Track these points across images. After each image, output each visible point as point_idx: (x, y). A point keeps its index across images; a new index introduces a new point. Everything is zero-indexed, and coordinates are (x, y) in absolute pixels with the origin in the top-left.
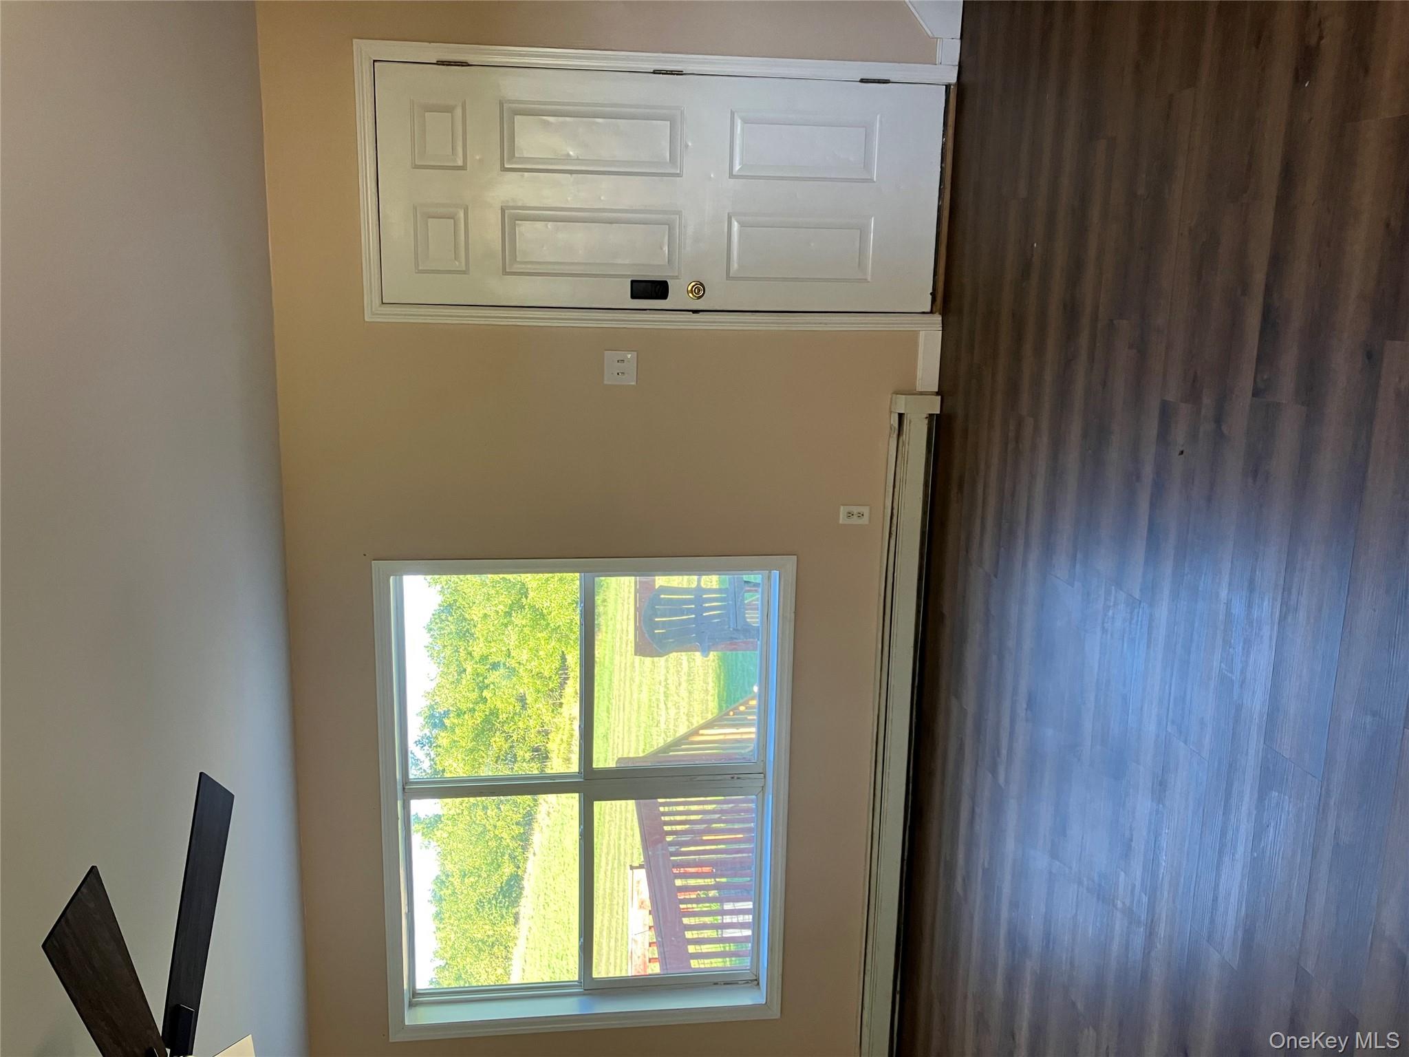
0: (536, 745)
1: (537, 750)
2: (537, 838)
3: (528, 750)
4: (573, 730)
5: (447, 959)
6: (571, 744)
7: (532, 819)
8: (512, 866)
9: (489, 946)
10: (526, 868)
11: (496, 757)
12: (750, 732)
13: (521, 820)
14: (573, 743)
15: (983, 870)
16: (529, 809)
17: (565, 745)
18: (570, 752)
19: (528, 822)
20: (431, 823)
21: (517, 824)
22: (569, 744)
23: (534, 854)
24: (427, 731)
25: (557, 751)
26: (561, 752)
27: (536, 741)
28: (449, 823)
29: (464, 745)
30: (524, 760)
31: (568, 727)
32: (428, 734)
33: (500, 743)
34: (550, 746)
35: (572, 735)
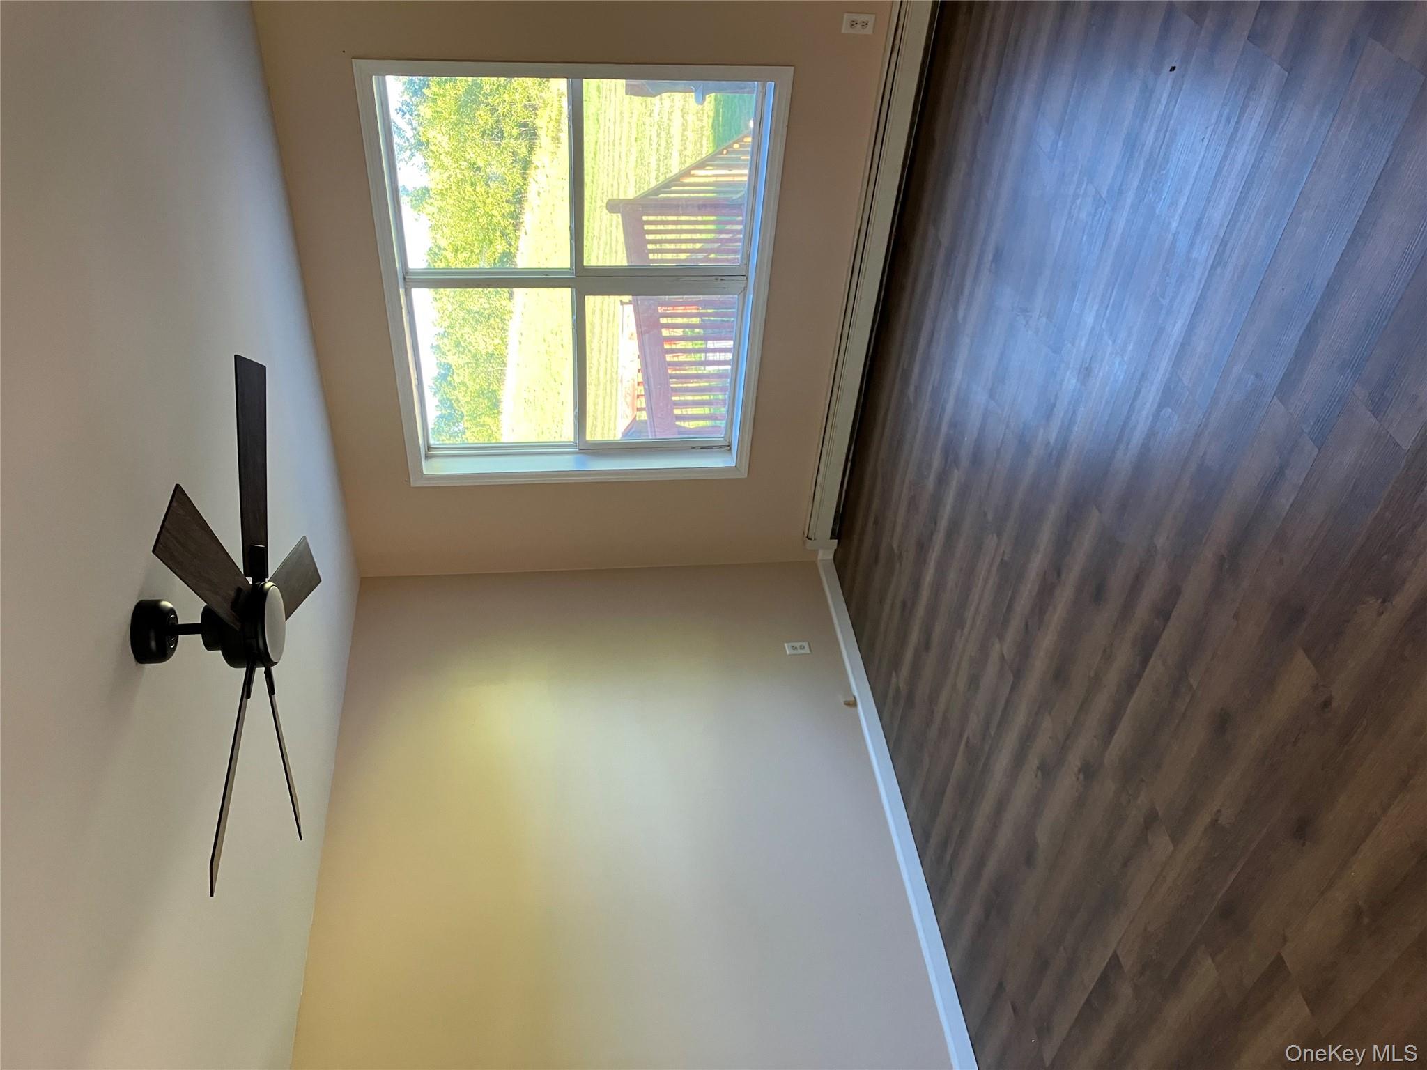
0: (523, 121)
1: (524, 125)
2: (528, 218)
3: (516, 126)
4: (561, 107)
5: (445, 327)
6: (560, 123)
7: (522, 197)
8: (504, 244)
9: (485, 318)
10: (518, 247)
11: (482, 132)
12: (742, 175)
13: (511, 198)
14: (562, 121)
15: (933, 387)
16: (518, 187)
17: (553, 123)
18: (559, 130)
19: (518, 200)
20: (418, 196)
21: (508, 201)
22: (558, 122)
23: (526, 233)
24: (406, 97)
25: (545, 129)
26: (550, 130)
27: (522, 116)
28: (438, 197)
29: (447, 116)
30: (512, 136)
31: (556, 104)
32: (409, 101)
33: (486, 117)
34: (538, 123)
35: (561, 113)
